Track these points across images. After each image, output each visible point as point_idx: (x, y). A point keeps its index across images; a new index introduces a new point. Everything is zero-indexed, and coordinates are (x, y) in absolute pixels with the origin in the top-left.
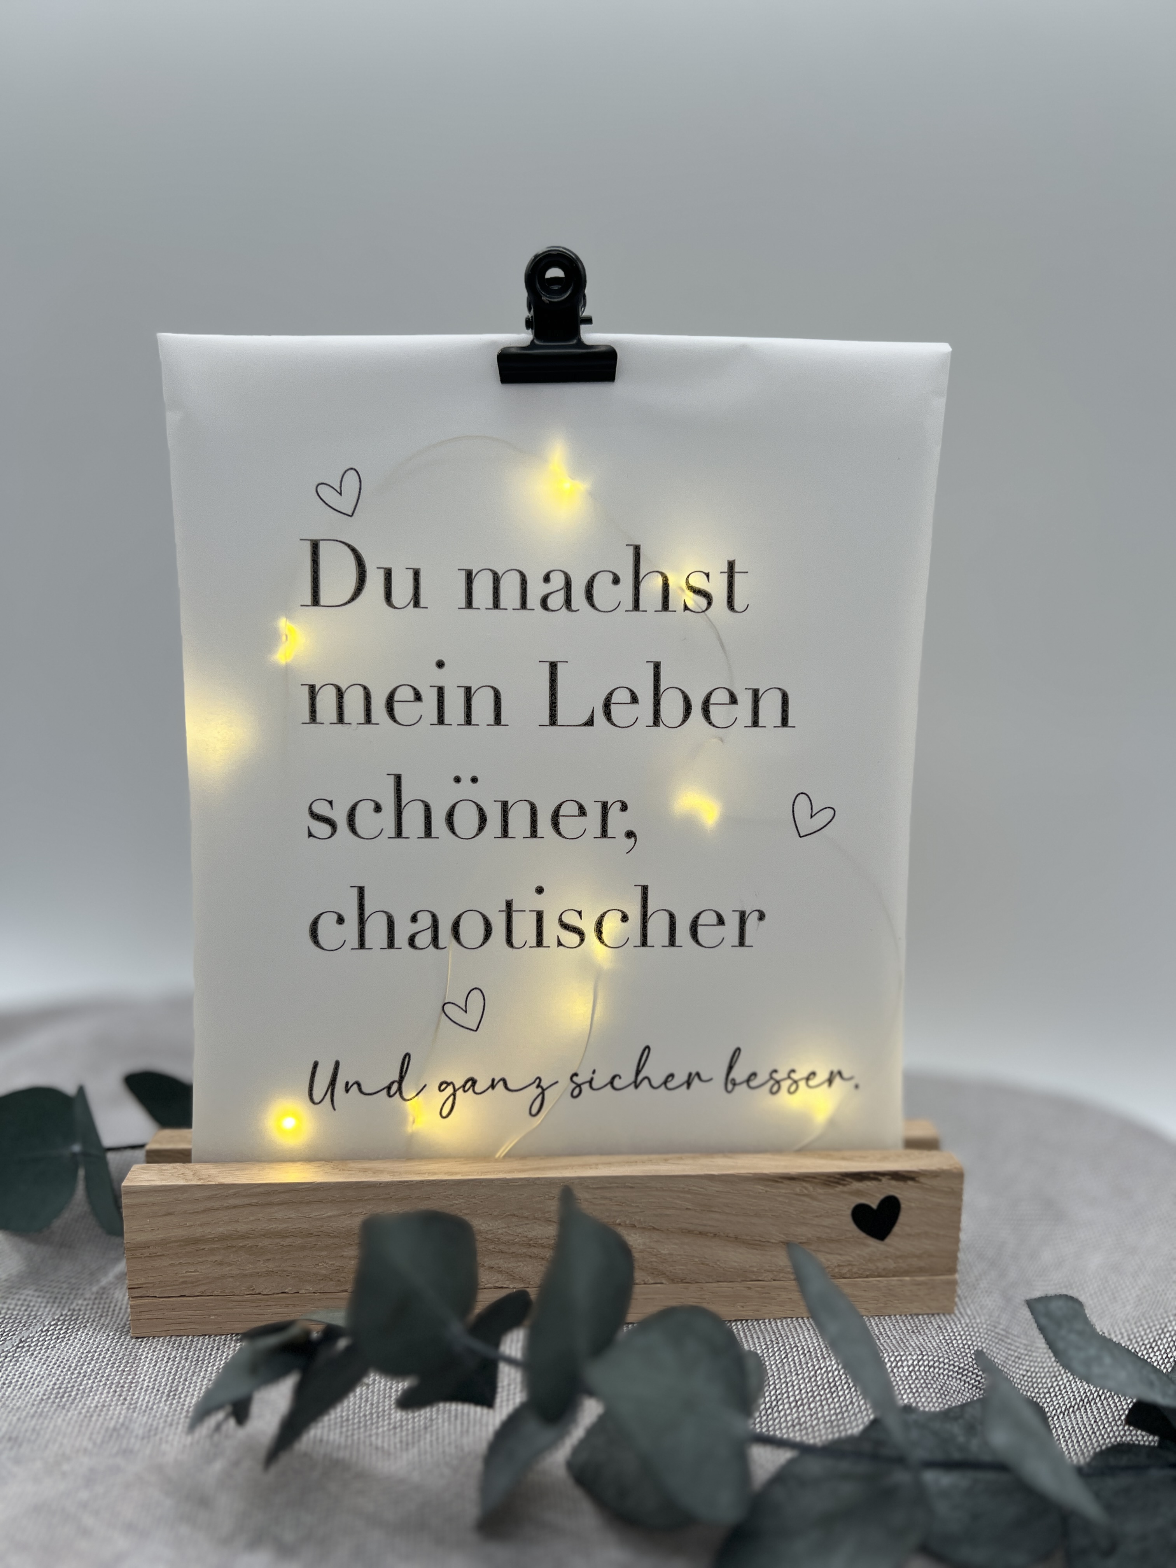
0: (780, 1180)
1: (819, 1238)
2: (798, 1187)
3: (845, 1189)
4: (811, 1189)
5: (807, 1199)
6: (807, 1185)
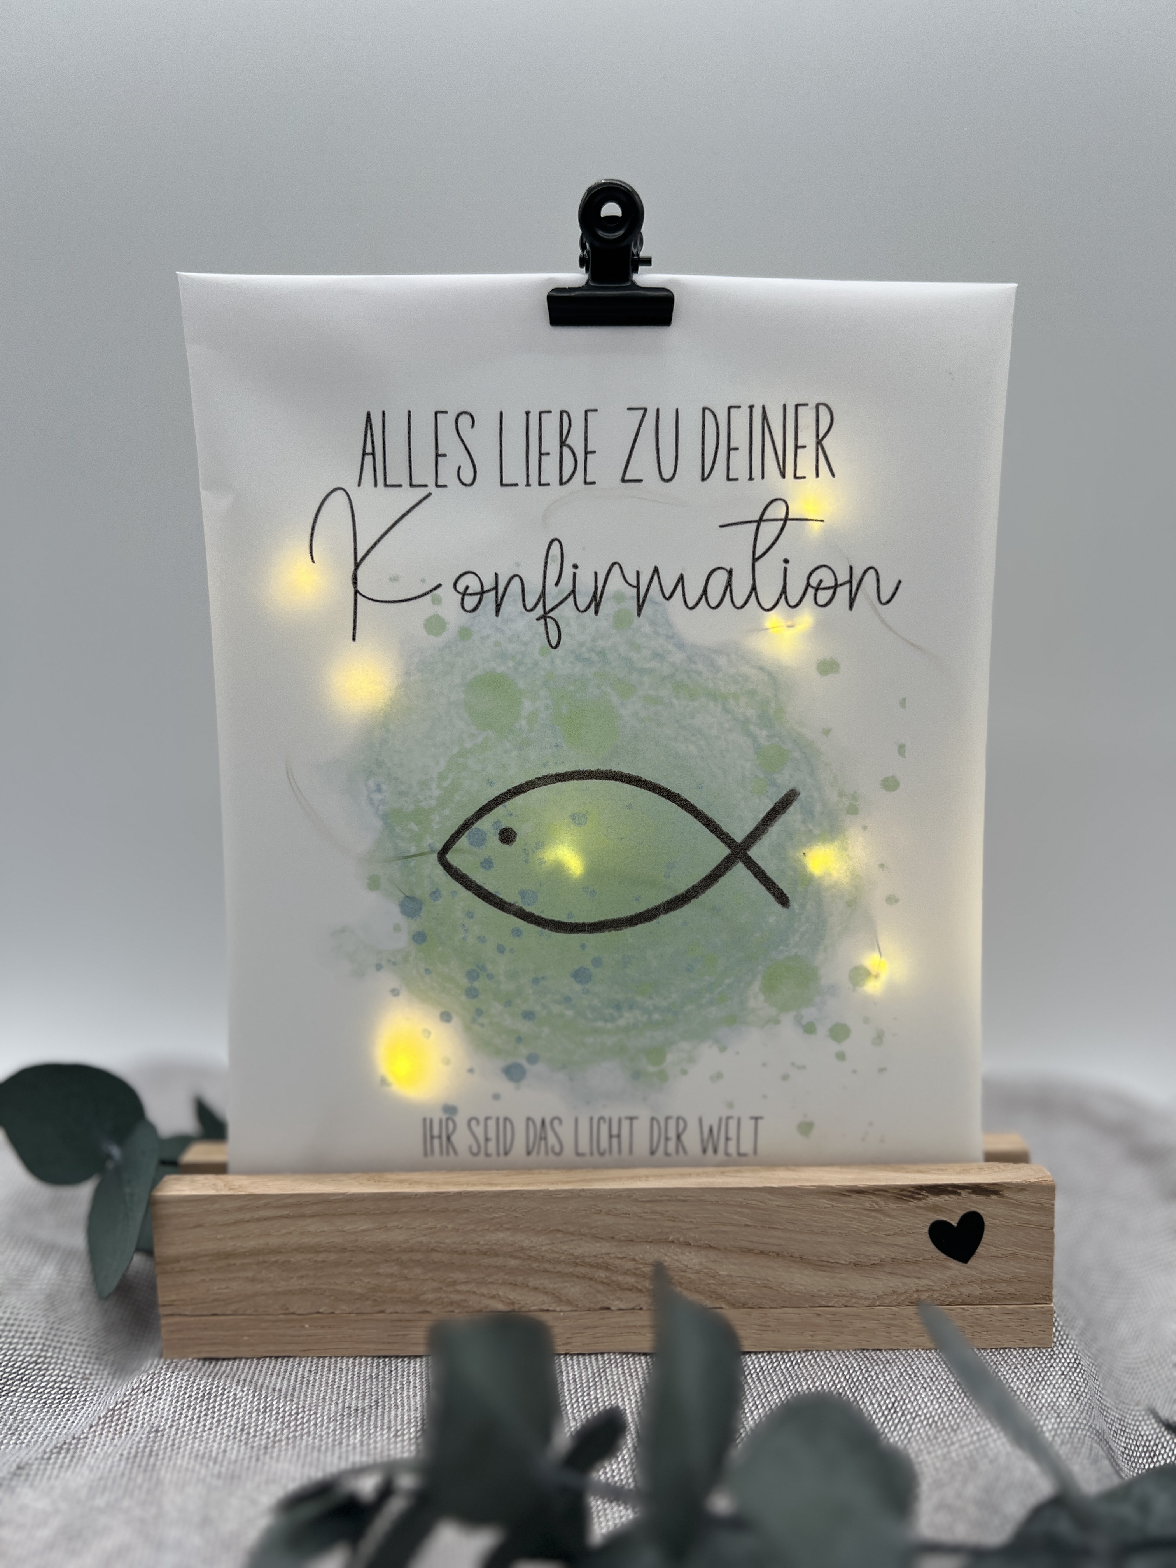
0: (847, 1194)
1: (893, 1259)
2: (867, 1202)
3: (920, 1203)
4: (883, 1203)
5: (879, 1215)
6: (878, 1199)
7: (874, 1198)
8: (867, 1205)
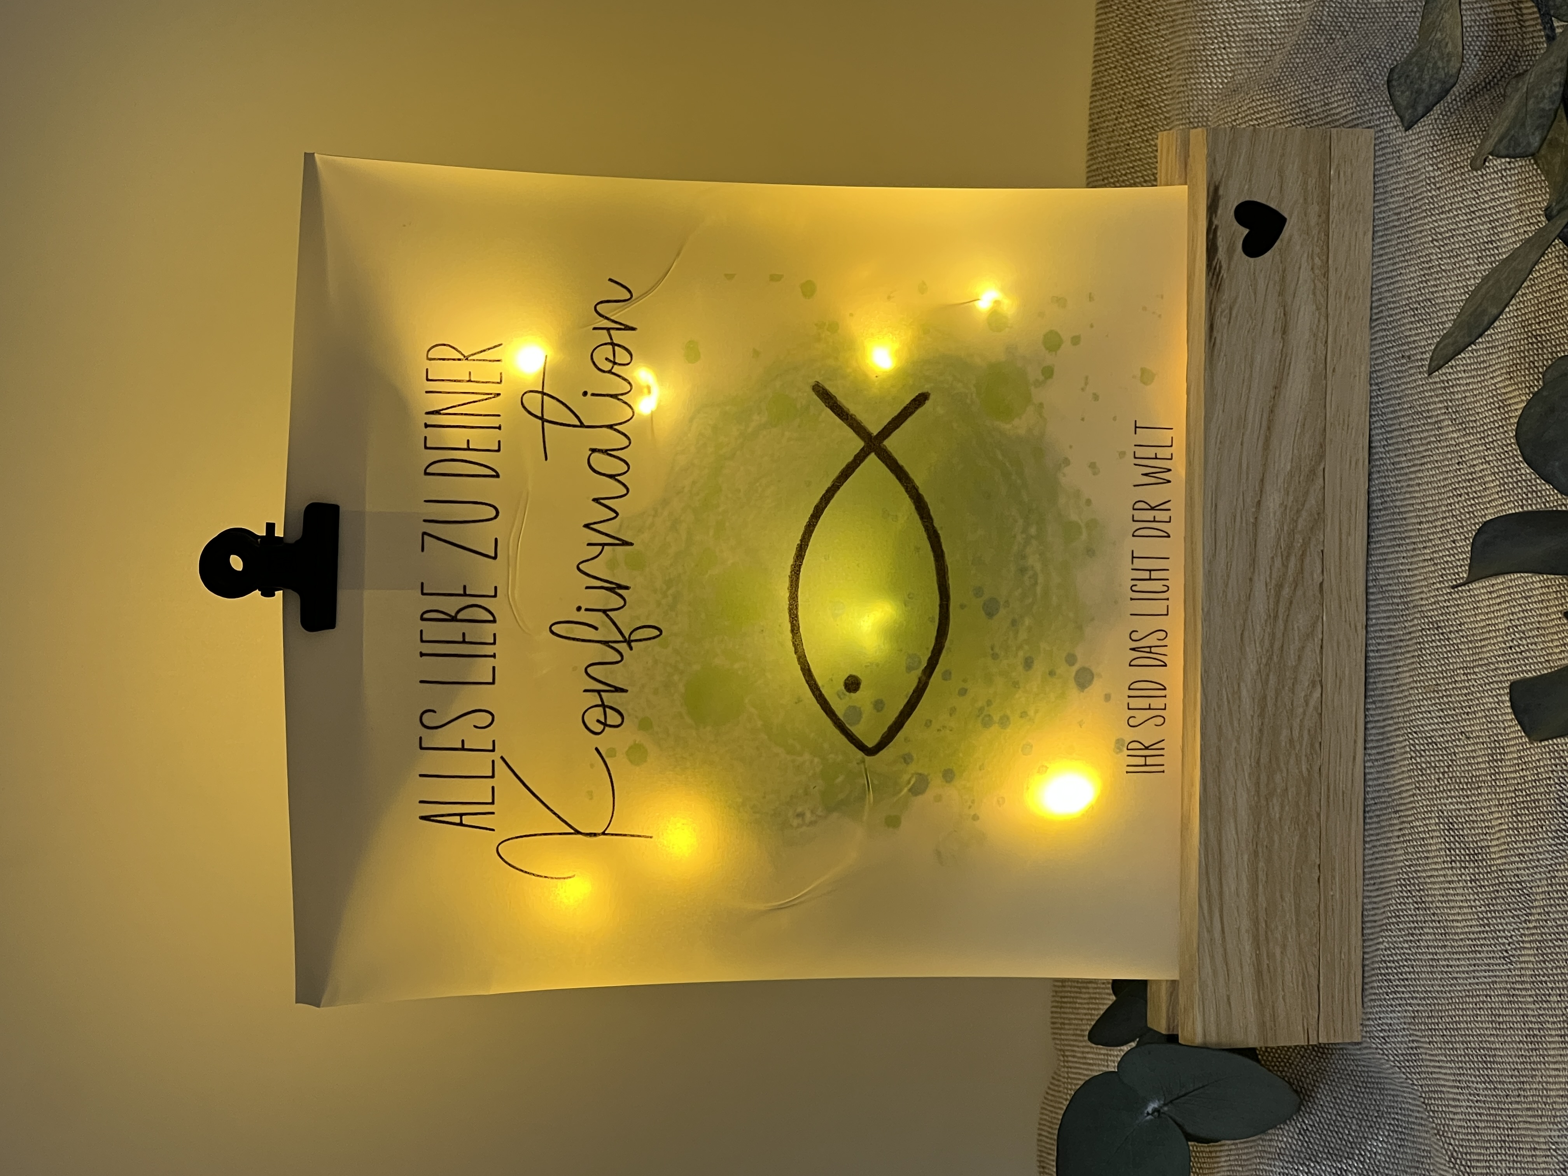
0: (1213, 341)
1: (1280, 294)
3: (1225, 266)
5: (1235, 311)
6: (1220, 310)
7: (1218, 314)
8: (1225, 321)
